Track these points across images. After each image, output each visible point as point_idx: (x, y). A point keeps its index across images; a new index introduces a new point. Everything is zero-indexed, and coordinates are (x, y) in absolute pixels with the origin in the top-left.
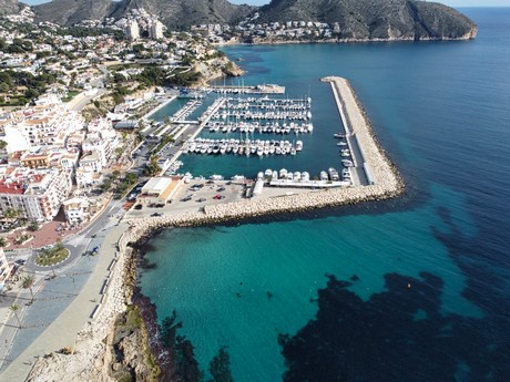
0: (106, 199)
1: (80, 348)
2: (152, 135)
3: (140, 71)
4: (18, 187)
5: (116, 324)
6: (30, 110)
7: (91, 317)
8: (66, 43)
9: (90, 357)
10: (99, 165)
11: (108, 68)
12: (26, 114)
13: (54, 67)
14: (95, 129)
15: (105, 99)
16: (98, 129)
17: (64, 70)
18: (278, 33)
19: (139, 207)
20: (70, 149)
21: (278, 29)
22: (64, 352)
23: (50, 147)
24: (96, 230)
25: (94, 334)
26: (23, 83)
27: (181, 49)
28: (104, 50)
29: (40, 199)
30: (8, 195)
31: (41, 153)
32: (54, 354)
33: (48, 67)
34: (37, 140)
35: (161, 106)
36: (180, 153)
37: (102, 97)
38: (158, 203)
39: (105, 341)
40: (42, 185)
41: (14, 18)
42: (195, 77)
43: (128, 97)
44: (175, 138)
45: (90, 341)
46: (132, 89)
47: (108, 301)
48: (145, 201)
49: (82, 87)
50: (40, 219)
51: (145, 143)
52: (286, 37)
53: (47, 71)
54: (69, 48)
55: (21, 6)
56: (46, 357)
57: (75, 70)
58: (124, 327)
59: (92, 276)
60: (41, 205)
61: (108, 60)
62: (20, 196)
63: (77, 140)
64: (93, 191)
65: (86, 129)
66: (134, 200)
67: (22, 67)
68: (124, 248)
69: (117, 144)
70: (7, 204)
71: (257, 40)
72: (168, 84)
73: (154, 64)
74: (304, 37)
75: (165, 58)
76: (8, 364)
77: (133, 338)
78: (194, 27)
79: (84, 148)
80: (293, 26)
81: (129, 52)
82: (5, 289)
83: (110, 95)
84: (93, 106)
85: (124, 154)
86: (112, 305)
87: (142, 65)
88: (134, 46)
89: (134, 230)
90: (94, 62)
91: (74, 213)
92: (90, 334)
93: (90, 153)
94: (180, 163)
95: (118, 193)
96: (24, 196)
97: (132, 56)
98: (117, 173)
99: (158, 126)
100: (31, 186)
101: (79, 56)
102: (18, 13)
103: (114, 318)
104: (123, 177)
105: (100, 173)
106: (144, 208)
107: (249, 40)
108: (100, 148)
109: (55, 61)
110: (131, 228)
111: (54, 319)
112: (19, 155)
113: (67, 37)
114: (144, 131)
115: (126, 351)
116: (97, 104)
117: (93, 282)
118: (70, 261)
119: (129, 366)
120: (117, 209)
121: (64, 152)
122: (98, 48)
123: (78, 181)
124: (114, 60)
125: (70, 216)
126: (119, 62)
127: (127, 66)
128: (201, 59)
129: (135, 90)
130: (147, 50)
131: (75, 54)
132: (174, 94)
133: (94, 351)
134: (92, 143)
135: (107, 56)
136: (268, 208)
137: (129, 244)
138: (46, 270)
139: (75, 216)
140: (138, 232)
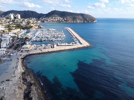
0: (11, 50)
1: (12, 79)
2: (22, 38)
7: (14, 73)
9: (16, 81)
10: (7, 43)
11: (5, 25)
15: (6, 30)
18: (51, 20)
19: (22, 51)
21: (51, 19)
22: (8, 80)
27: (26, 21)
32: (4, 81)
35: (22, 33)
36: (31, 41)
37: (5, 30)
38: (27, 50)
39: (20, 78)
42: (31, 27)
43: (12, 31)
44: (29, 38)
45: (15, 78)
46: (13, 29)
47: (18, 69)
51: (20, 39)
52: (53, 21)
56: (2, 82)
58: (25, 75)
59: (11, 65)
65: (1, 36)
66: (20, 50)
71: (45, 21)
72: (24, 29)
73: (19, 24)
74: (57, 21)
75: (22, 23)
77: (29, 76)
79: (2, 39)
80: (54, 19)
81: (11, 21)
84: (2, 32)
86: (20, 70)
87: (15, 25)
92: (15, 76)
93: (5, 40)
95: (15, 49)
99: (23, 36)
103: (21, 73)
104: (15, 46)
105: (8, 45)
106: (24, 51)
107: (43, 22)
108: (7, 38)
110: (21, 55)
111: (2, 74)
114: (19, 37)
115: (27, 79)
119: (29, 82)
120: (15, 52)
122: (1, 20)
124: (7, 23)
125: (1, 53)
127: (11, 25)
128: (32, 23)
129: (14, 29)
130: (16, 21)
132: (26, 31)
134: (5, 38)
135: (4, 22)
136: (59, 50)
137: (21, 58)
139: (3, 53)
140: (23, 56)
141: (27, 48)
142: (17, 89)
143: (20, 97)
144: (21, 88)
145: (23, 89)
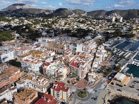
0: (101, 76)
2: (117, 54)
3: (113, 31)
4: (77, 65)
6: (83, 40)
8: (94, 22)
10: (100, 61)
11: (104, 29)
12: (82, 41)
13: (91, 28)
14: (100, 49)
15: (103, 39)
16: (101, 49)
17: (93, 29)
19: (112, 84)
20: (92, 54)
23: (87, 52)
24: (97, 88)
26: (83, 32)
27: (128, 26)
28: (104, 24)
29: (82, 71)
30: (74, 67)
31: (84, 54)
33: (89, 28)
34: (84, 49)
35: (119, 44)
36: (127, 63)
37: (102, 38)
38: (120, 84)
40: (84, 66)
41: (83, 15)
42: (133, 35)
43: (109, 39)
44: (126, 57)
46: (111, 37)
48: (115, 82)
49: (97, 35)
50: (80, 77)
51: (115, 57)
53: (88, 29)
54: (95, 23)
55: (85, 12)
57: (95, 29)
60: (82, 73)
61: (105, 27)
62: (77, 68)
63: (94, 51)
64: (97, 71)
65: (97, 48)
66: (111, 80)
67: (83, 27)
68: (107, 102)
69: (106, 55)
70: (73, 69)
72: (122, 36)
73: (118, 30)
75: (123, 28)
78: (131, 19)
79: (96, 55)
81: (111, 25)
83: (104, 38)
84: (99, 41)
85: (108, 59)
87: (114, 30)
88: (113, 24)
89: (111, 94)
90: (100, 27)
91: (91, 79)
93: (98, 57)
94: (128, 68)
95: (105, 75)
96: (78, 69)
97: (112, 26)
98: (105, 66)
99: (119, 51)
100: (81, 66)
101: (97, 25)
102: (84, 14)
104: (107, 68)
105: (100, 65)
106: (114, 85)
108: (101, 56)
109: (91, 26)
110: (109, 92)
112: (79, 53)
113: (94, 20)
114: (114, 52)
116: (101, 40)
118: (87, 99)
120: (104, 82)
121: (90, 55)
122: (102, 23)
123: (93, 66)
124: (106, 27)
125: (89, 80)
126: (108, 28)
127: (110, 29)
128: (135, 29)
129: (112, 37)
130: (117, 25)
131: (96, 25)
132: (124, 40)
134: (99, 54)
135: (104, 26)
137: (109, 101)
138: (79, 99)
139: (91, 80)
140: (112, 96)
141: (120, 81)
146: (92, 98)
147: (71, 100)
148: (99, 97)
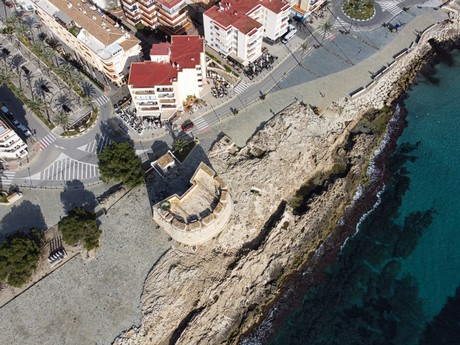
1: (327, 115)
5: (364, 116)
7: (351, 95)
9: (329, 129)
22: (315, 110)
24: (412, 2)
25: (344, 112)
32: (308, 106)
39: (347, 123)
45: (337, 115)
47: (373, 90)
56: (302, 104)
58: (368, 123)
59: (377, 54)
68: (424, 42)
76: (277, 90)
77: (369, 140)
82: (308, 20)
86: (374, 96)
89: (449, 26)
92: (341, 110)
103: (365, 109)
110: (447, 21)
111: (325, 75)
115: (356, 146)
117: (374, 61)
118: (368, 24)
119: (350, 159)
133: (334, 126)
137: (432, 41)
138: (346, 20)
140: (451, 31)
142: (307, 156)
143: (293, 184)
144: (316, 161)
145: (319, 167)
146: (384, 25)
147: (322, 16)
148: (407, 26)
